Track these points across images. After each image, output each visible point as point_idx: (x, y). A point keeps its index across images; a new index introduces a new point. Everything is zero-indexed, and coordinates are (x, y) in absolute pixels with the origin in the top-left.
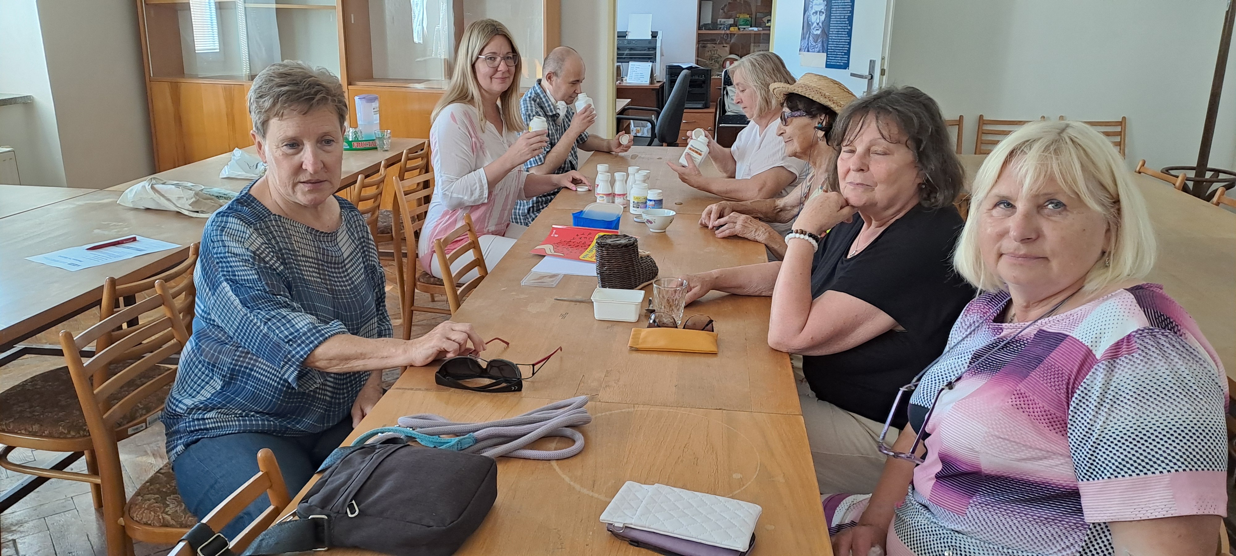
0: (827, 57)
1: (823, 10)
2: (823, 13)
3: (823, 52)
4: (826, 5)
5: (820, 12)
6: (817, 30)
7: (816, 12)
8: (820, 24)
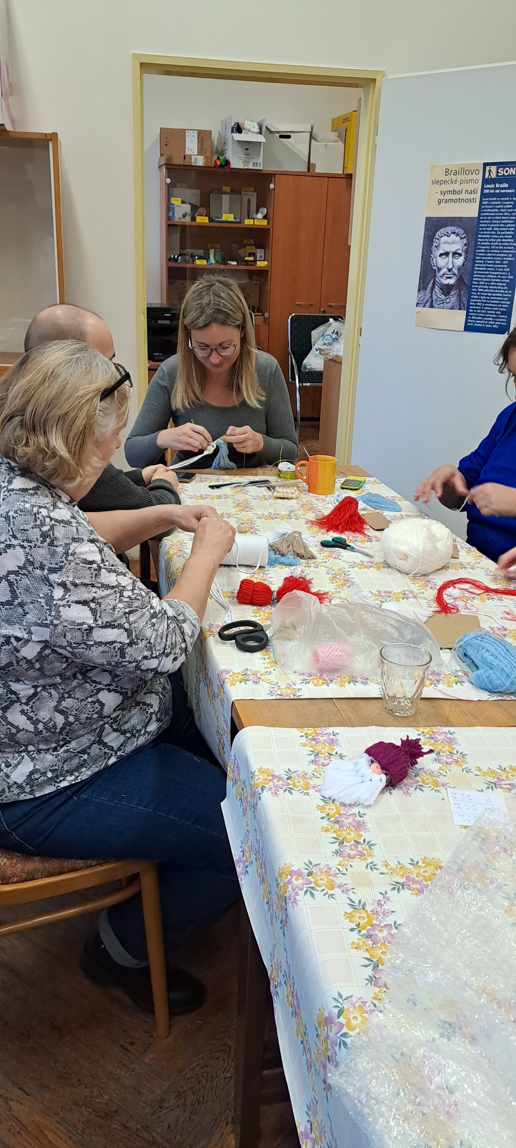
0: (467, 315)
1: (460, 252)
2: (460, 255)
3: (460, 309)
4: (465, 245)
5: (454, 254)
6: (447, 278)
7: (447, 254)
8: (455, 271)
